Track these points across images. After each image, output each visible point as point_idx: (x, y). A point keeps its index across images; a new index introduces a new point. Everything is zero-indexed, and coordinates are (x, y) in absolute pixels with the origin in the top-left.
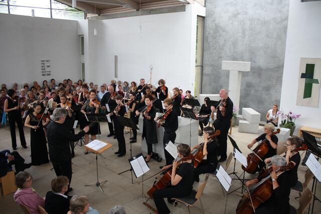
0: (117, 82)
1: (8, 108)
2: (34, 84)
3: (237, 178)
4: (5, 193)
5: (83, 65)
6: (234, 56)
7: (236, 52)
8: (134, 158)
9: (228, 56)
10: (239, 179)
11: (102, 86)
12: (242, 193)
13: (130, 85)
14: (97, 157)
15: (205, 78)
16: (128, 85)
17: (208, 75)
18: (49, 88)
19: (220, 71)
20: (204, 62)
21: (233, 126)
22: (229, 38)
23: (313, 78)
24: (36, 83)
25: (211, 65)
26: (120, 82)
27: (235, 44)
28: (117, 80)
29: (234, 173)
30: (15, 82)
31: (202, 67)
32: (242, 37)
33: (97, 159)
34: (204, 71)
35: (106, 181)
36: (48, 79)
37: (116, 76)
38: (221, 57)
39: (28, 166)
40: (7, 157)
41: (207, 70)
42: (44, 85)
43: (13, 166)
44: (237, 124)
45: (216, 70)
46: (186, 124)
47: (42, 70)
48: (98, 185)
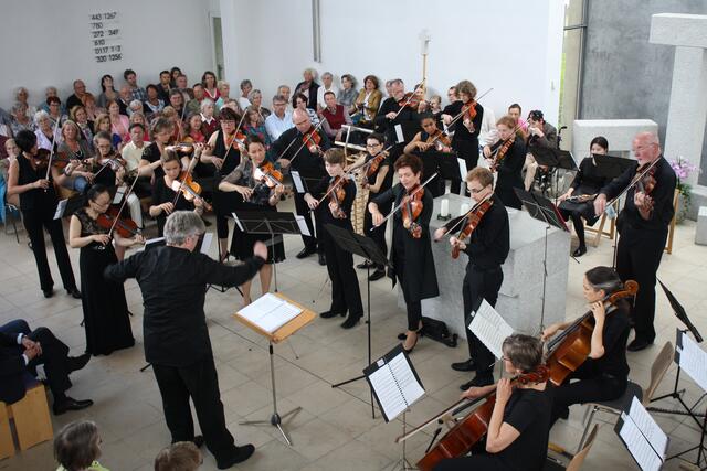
0: (321, 74)
1: (21, 182)
2: (75, 88)
3: (683, 409)
4: (24, 445)
5: (217, 21)
8: (380, 363)
10: (690, 413)
11: (276, 98)
12: (698, 464)
13: (360, 86)
14: (271, 348)
15: (593, 65)
16: (353, 85)
17: (603, 55)
18: (120, 103)
19: (644, 41)
20: (591, 15)
21: (680, 223)
24: (79, 86)
25: (617, 25)
26: (329, 79)
28: (319, 70)
29: (675, 395)
30: (20, 86)
31: (585, 28)
33: (271, 352)
34: (592, 45)
35: (299, 409)
36: (116, 69)
37: (317, 57)
39: (80, 362)
40: (22, 348)
41: (601, 40)
42: (104, 88)
43: (40, 368)
44: (691, 216)
45: (630, 39)
46: (534, 239)
47: (96, 43)
48: (276, 421)
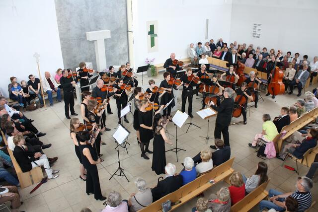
6: (81, 26)
7: (83, 23)
9: (76, 28)
22: (75, 10)
23: (153, 33)
27: (80, 15)
32: (86, 9)
38: (69, 29)
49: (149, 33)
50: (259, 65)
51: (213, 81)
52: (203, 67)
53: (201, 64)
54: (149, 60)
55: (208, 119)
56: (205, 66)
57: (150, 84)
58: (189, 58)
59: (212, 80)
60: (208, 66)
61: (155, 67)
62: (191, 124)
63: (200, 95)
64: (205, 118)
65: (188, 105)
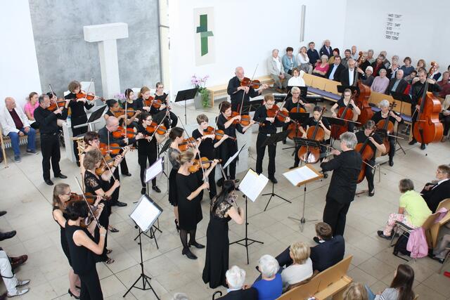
6: (74, 15)
7: (78, 9)
9: (64, 18)
38: (52, 21)
49: (199, 30)
50: (397, 90)
51: (313, 118)
52: (296, 92)
53: (292, 87)
54: (197, 79)
55: (303, 187)
56: (299, 90)
57: (199, 123)
58: (271, 76)
59: (311, 116)
60: (304, 90)
61: (209, 92)
62: (273, 195)
63: (289, 143)
64: (299, 185)
65: (268, 161)
